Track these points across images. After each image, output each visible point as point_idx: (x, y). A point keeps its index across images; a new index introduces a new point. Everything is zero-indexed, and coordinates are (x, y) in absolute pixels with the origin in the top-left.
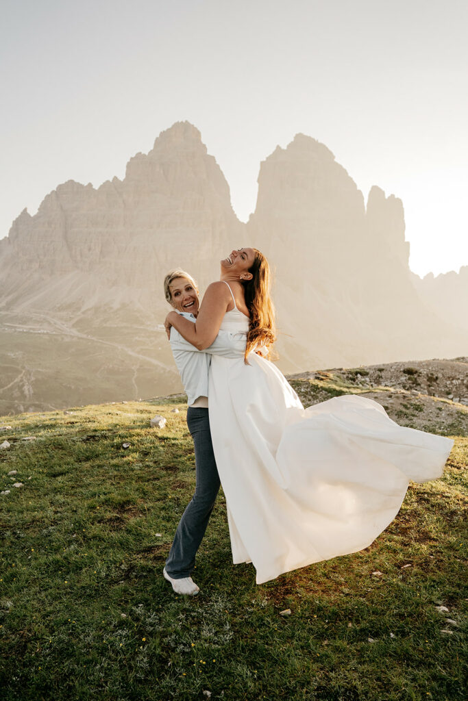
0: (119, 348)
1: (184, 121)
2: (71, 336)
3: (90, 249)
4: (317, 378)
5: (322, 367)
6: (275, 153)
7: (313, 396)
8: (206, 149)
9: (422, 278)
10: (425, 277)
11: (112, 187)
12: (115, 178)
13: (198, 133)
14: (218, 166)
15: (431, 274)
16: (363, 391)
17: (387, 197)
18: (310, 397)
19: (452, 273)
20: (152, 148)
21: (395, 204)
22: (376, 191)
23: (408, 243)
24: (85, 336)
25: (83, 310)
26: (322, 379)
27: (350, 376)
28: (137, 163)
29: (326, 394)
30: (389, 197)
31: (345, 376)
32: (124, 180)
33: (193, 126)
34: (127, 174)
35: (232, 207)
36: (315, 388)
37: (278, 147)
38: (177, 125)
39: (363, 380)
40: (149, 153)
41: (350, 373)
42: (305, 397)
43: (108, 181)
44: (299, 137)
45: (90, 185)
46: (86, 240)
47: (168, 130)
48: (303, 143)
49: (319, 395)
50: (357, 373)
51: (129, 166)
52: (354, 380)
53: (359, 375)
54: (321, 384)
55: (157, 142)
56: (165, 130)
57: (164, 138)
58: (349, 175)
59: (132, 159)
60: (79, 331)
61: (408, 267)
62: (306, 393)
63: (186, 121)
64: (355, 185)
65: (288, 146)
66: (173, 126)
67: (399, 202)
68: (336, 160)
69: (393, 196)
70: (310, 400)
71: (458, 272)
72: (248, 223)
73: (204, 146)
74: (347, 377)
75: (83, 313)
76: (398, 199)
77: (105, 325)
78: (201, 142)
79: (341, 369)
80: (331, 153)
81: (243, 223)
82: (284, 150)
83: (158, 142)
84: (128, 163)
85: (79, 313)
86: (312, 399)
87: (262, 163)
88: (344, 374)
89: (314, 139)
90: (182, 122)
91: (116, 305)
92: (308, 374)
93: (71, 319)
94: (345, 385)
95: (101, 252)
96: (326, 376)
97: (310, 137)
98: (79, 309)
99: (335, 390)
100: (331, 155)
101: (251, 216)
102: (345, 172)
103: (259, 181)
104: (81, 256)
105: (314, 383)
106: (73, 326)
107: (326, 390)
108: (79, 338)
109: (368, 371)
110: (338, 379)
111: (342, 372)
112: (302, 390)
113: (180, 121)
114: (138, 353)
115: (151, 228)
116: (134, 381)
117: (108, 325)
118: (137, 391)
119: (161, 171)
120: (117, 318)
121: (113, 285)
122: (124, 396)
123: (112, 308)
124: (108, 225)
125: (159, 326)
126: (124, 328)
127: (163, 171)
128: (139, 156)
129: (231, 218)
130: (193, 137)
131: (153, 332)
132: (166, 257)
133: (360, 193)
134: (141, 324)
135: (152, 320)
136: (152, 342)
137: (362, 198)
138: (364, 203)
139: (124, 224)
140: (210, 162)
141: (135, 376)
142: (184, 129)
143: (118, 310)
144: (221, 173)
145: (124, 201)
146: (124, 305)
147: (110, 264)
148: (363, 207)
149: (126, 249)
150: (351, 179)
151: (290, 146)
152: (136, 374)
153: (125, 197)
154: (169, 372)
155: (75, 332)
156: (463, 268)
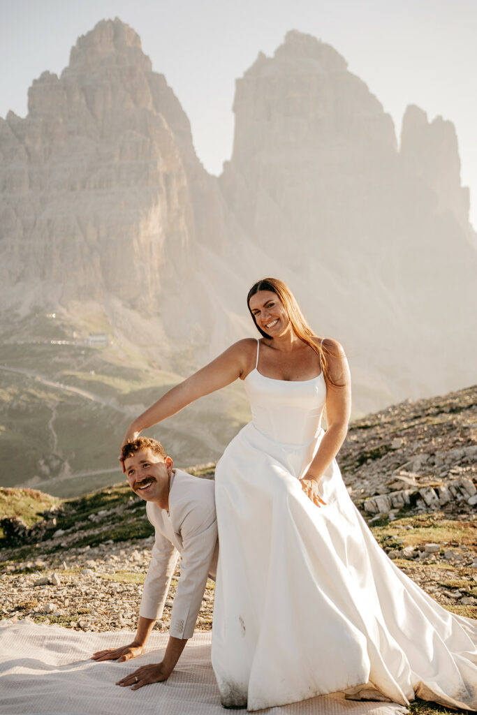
0: (29, 375)
1: (113, 19)
6: (256, 63)
8: (151, 63)
11: (6, 130)
12: (11, 113)
13: (137, 38)
14: (170, 90)
17: (430, 120)
20: (67, 65)
21: (444, 131)
22: (414, 113)
23: (467, 189)
28: (43, 88)
30: (434, 121)
32: (27, 117)
33: (127, 25)
34: (31, 107)
35: (195, 153)
37: (261, 55)
38: (101, 26)
40: (63, 72)
47: (90, 33)
48: (297, 44)
51: (31, 93)
55: (75, 54)
57: (85, 46)
59: (35, 82)
63: (117, 18)
64: (380, 106)
65: (276, 53)
66: (97, 26)
67: (450, 126)
68: (348, 69)
69: (439, 118)
72: (223, 176)
73: (147, 58)
76: (448, 122)
77: (6, 342)
78: (142, 53)
80: (342, 59)
81: (214, 177)
82: (269, 59)
84: (30, 89)
87: (238, 82)
89: (314, 39)
90: (110, 21)
91: (24, 311)
97: (308, 37)
100: (342, 62)
101: (226, 165)
102: (363, 87)
103: (234, 110)
113: (106, 19)
114: (60, 381)
115: (73, 189)
116: (51, 426)
117: (11, 341)
118: (56, 441)
119: (83, 101)
120: (26, 330)
121: (19, 280)
122: (35, 449)
123: (17, 315)
124: (4, 187)
125: (91, 338)
126: (37, 344)
127: (87, 100)
128: (46, 77)
129: (194, 168)
130: (129, 43)
131: (81, 348)
132: (98, 233)
133: (388, 118)
134: (63, 337)
135: (80, 331)
136: (79, 363)
137: (391, 125)
138: (394, 133)
139: (30, 186)
140: (157, 82)
141: (54, 418)
142: (113, 30)
143: (28, 317)
144: (176, 99)
145: (27, 150)
146: (36, 310)
147: (12, 248)
148: (394, 138)
149: (35, 224)
150: (373, 97)
151: (279, 52)
152: (55, 415)
153: (28, 142)
154: (106, 408)
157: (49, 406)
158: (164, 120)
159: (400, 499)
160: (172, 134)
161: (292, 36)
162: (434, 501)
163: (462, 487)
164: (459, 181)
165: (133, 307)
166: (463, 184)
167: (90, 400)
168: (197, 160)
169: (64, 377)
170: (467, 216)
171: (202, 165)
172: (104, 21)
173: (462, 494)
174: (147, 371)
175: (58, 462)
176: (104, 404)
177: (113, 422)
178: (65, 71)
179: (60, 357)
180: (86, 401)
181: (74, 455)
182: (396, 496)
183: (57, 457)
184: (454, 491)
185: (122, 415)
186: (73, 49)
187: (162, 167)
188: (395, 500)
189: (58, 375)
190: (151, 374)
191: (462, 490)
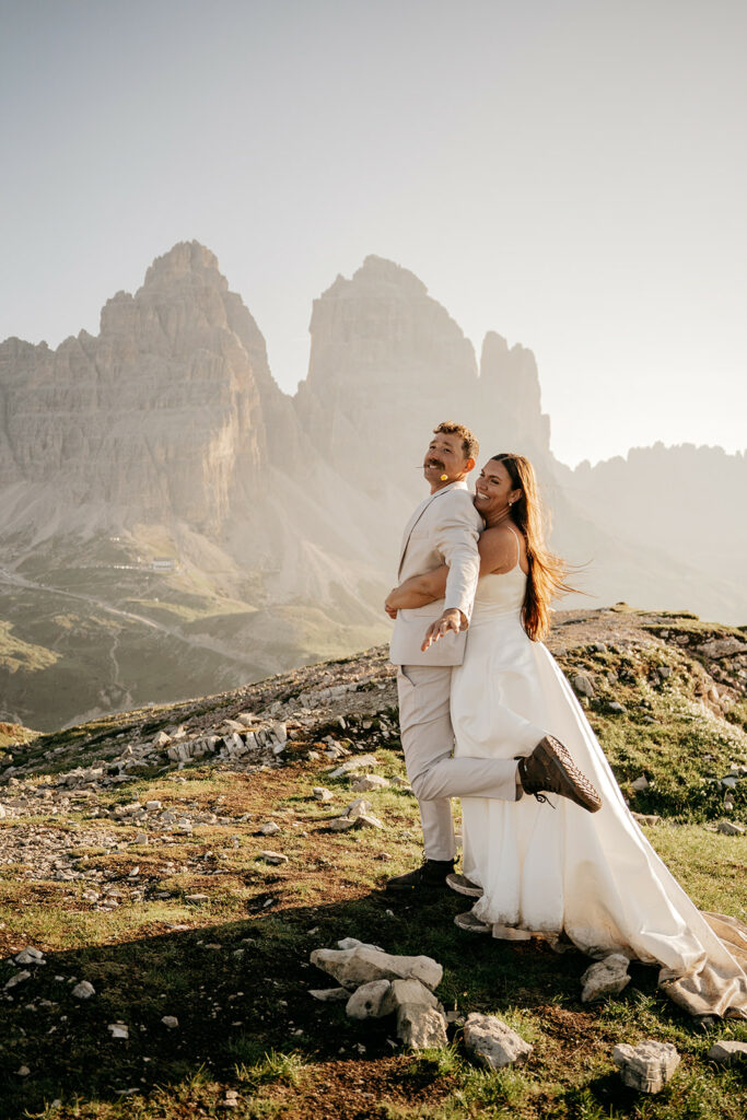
0: (91, 601)
1: (191, 241)
2: (12, 586)
3: (44, 446)
6: (334, 286)
8: (227, 283)
9: (573, 469)
10: (577, 468)
11: (79, 350)
12: (83, 332)
13: (214, 260)
14: (246, 309)
15: (586, 464)
17: (510, 347)
19: (618, 459)
20: (142, 284)
21: (524, 358)
22: (493, 340)
23: (547, 417)
24: (34, 585)
25: (34, 543)
28: (117, 308)
30: (514, 349)
32: (100, 336)
33: (205, 247)
34: (103, 326)
35: (269, 372)
37: (340, 277)
38: (179, 248)
40: (138, 292)
43: (71, 338)
45: (44, 344)
46: (38, 431)
47: (167, 256)
48: (375, 268)
51: (105, 312)
55: (150, 275)
56: (162, 255)
57: (161, 266)
58: (451, 316)
59: (109, 301)
60: (26, 577)
61: (551, 453)
63: (194, 241)
64: (460, 332)
65: (354, 276)
66: (173, 248)
67: (529, 354)
68: (429, 294)
69: (518, 346)
71: (625, 457)
72: (296, 396)
73: (224, 278)
75: (35, 548)
76: (527, 350)
77: (68, 566)
78: (219, 273)
80: (421, 284)
81: (288, 397)
82: (348, 282)
84: (104, 308)
85: (29, 548)
87: (316, 303)
89: (394, 264)
90: (187, 243)
91: (87, 534)
93: (14, 559)
95: (64, 450)
97: (388, 261)
98: (27, 542)
100: (422, 287)
101: (301, 385)
102: (443, 312)
103: (311, 329)
104: (32, 457)
106: (18, 570)
108: (26, 589)
113: (184, 241)
114: (121, 608)
115: (142, 408)
116: (112, 655)
117: (73, 565)
118: (117, 670)
119: (157, 319)
120: (89, 554)
121: (83, 502)
122: (96, 679)
123: (81, 538)
124: (73, 406)
125: (156, 563)
126: (100, 569)
127: (160, 318)
128: (121, 298)
129: (269, 389)
130: (206, 265)
131: (145, 574)
132: (166, 454)
133: (468, 342)
134: (127, 562)
135: (144, 555)
136: (143, 589)
137: (472, 351)
138: (474, 359)
139: (99, 405)
140: (233, 302)
141: (115, 647)
142: (191, 252)
143: (91, 541)
144: (252, 318)
145: (97, 368)
146: (100, 533)
147: (77, 468)
148: (475, 364)
149: (102, 443)
150: (453, 322)
151: (358, 274)
152: (116, 643)
153: (99, 361)
154: (169, 636)
155: (19, 580)
156: (632, 452)
157: (111, 634)
158: (238, 339)
159: (204, 746)
160: (246, 354)
161: (371, 260)
162: (235, 749)
163: (273, 733)
164: (539, 408)
165: (201, 531)
166: (543, 412)
167: (153, 628)
168: (271, 379)
169: (127, 603)
170: (548, 445)
171: (276, 384)
172: (182, 243)
173: (271, 741)
174: (214, 599)
175: (120, 692)
176: (168, 633)
177: (177, 652)
178: (140, 291)
179: (124, 582)
180: (150, 629)
181: (135, 686)
182: (200, 743)
183: (118, 688)
184: (263, 737)
185: (188, 644)
186: (149, 270)
187: (234, 386)
188: (198, 747)
189: (121, 601)
190: (218, 602)
191: (272, 737)
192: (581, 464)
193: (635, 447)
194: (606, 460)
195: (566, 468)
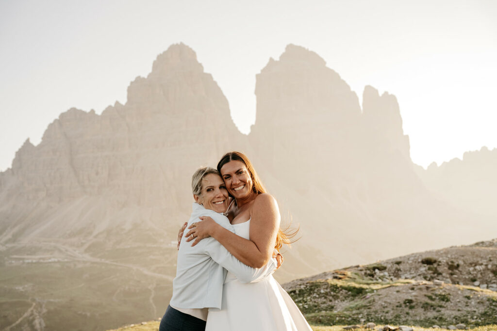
1: (179, 43)
2: (84, 261)
3: (97, 174)
4: (335, 278)
5: (339, 266)
6: (268, 65)
7: (333, 296)
8: (203, 68)
9: (425, 168)
10: (429, 167)
11: (114, 113)
12: (117, 103)
13: (193, 54)
14: (215, 83)
15: (434, 164)
16: (384, 286)
17: (380, 94)
18: (331, 298)
19: (456, 160)
20: (151, 71)
21: (390, 101)
22: (370, 91)
23: (407, 137)
24: (98, 260)
25: (95, 234)
26: (340, 278)
27: (368, 272)
28: (137, 87)
29: (346, 293)
30: (383, 95)
31: (363, 273)
32: (126, 104)
33: (188, 47)
34: (129, 98)
35: (232, 121)
36: (335, 288)
37: (271, 60)
38: (173, 48)
39: (382, 274)
40: (149, 76)
41: (368, 269)
42: (326, 298)
43: (110, 107)
44: (290, 48)
45: (93, 111)
46: (93, 165)
47: (165, 53)
48: (292, 51)
49: (339, 295)
50: (374, 269)
51: (129, 90)
52: (372, 275)
53: (377, 271)
54: (339, 283)
56: (162, 53)
57: (161, 61)
59: (132, 83)
60: (92, 256)
61: (410, 159)
62: (327, 294)
63: (181, 43)
64: (349, 87)
65: (280, 58)
66: (169, 48)
67: (393, 98)
68: (327, 65)
69: (386, 93)
70: (331, 301)
72: (250, 134)
73: (201, 65)
74: (365, 274)
75: (96, 237)
76: (391, 95)
77: (118, 247)
78: (197, 62)
79: (358, 267)
80: (322, 59)
81: (245, 135)
82: (277, 61)
83: (155, 65)
84: (129, 87)
85: (91, 237)
86: (333, 300)
87: (257, 76)
88: (361, 270)
89: (304, 49)
90: (177, 44)
91: (128, 226)
92: (325, 274)
93: (83, 244)
94: (364, 281)
95: (109, 175)
96: (344, 275)
97: (300, 48)
98: (90, 233)
99: (354, 288)
100: (322, 62)
101: (252, 127)
102: (337, 76)
103: (257, 92)
104: (89, 181)
105: (333, 283)
106: (86, 251)
107: (346, 289)
108: (93, 263)
109: (385, 265)
110: (356, 277)
111: (359, 269)
112: (322, 291)
113: (175, 44)
115: (157, 147)
116: (151, 301)
117: (121, 246)
118: (155, 311)
119: (162, 93)
120: (130, 239)
121: (123, 206)
123: (124, 229)
124: (114, 148)
127: (164, 92)
128: (138, 79)
129: (232, 131)
130: (189, 58)
132: (174, 174)
133: (354, 93)
134: (155, 242)
135: (165, 238)
136: (167, 259)
137: (357, 99)
138: (358, 103)
139: (130, 147)
140: (207, 79)
141: (153, 296)
142: (180, 51)
144: (219, 89)
145: (127, 124)
146: (136, 225)
147: (119, 186)
148: (359, 107)
150: (344, 82)
151: (282, 57)
152: (153, 293)
153: (128, 120)
155: (87, 257)
156: (466, 154)
164: (402, 131)
168: (234, 125)
169: (157, 268)
170: (409, 154)
171: (237, 128)
186: (155, 63)
192: (431, 165)
193: (468, 151)
194: (448, 161)
195: (421, 167)
